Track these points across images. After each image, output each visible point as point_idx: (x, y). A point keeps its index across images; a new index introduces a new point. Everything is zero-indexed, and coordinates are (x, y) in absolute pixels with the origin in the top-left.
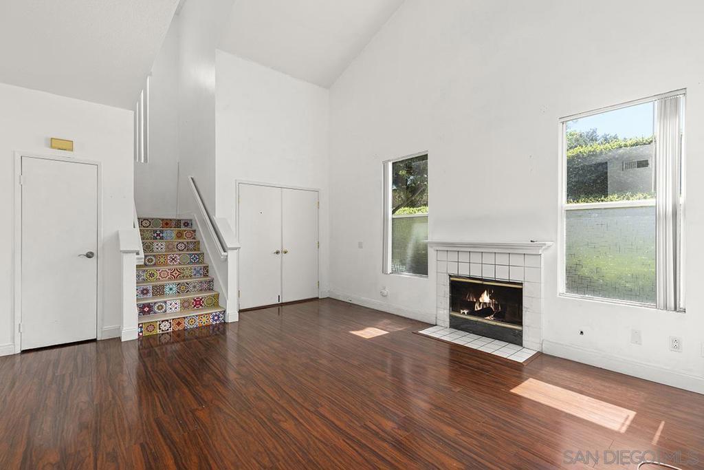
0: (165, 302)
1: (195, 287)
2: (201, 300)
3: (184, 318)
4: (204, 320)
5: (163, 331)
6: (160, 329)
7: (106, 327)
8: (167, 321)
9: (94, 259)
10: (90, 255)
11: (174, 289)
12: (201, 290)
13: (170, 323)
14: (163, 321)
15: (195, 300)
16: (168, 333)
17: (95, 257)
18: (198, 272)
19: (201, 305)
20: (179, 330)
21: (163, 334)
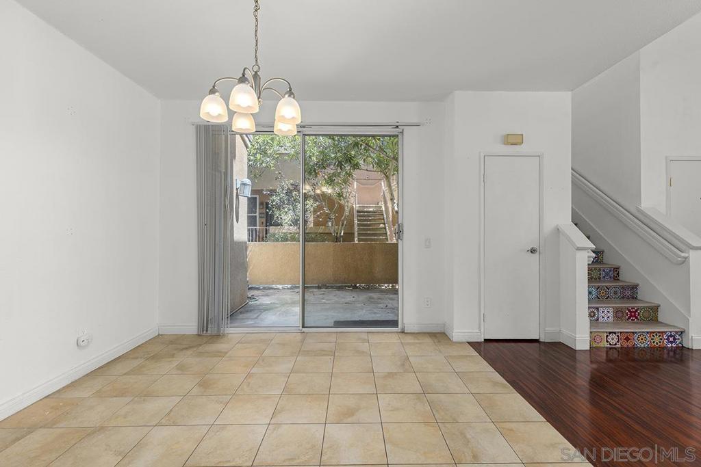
0: (597, 309)
1: (615, 293)
2: (636, 311)
3: (633, 333)
4: (657, 339)
5: (610, 344)
6: (607, 342)
7: (548, 329)
8: (615, 333)
9: (536, 256)
10: (533, 251)
11: (594, 293)
12: (623, 298)
13: (618, 336)
14: (610, 333)
15: (629, 311)
16: (616, 349)
17: (538, 253)
18: (607, 274)
19: (636, 318)
20: (628, 347)
21: (610, 348)
